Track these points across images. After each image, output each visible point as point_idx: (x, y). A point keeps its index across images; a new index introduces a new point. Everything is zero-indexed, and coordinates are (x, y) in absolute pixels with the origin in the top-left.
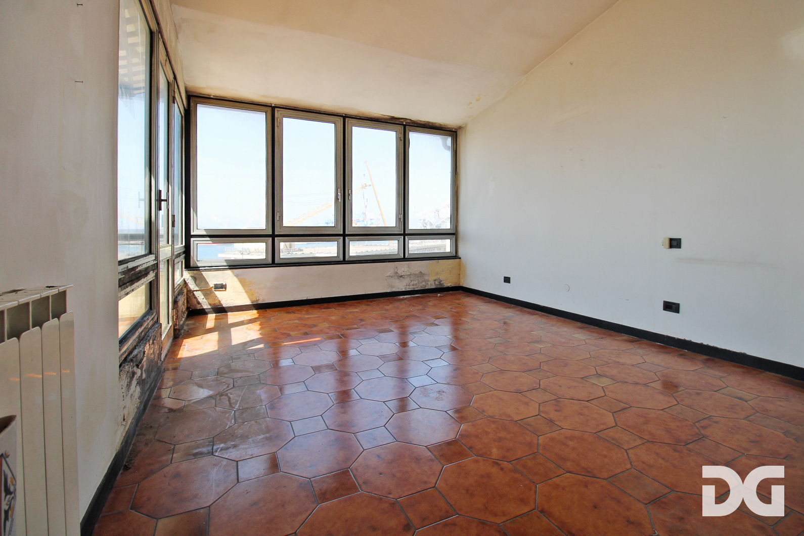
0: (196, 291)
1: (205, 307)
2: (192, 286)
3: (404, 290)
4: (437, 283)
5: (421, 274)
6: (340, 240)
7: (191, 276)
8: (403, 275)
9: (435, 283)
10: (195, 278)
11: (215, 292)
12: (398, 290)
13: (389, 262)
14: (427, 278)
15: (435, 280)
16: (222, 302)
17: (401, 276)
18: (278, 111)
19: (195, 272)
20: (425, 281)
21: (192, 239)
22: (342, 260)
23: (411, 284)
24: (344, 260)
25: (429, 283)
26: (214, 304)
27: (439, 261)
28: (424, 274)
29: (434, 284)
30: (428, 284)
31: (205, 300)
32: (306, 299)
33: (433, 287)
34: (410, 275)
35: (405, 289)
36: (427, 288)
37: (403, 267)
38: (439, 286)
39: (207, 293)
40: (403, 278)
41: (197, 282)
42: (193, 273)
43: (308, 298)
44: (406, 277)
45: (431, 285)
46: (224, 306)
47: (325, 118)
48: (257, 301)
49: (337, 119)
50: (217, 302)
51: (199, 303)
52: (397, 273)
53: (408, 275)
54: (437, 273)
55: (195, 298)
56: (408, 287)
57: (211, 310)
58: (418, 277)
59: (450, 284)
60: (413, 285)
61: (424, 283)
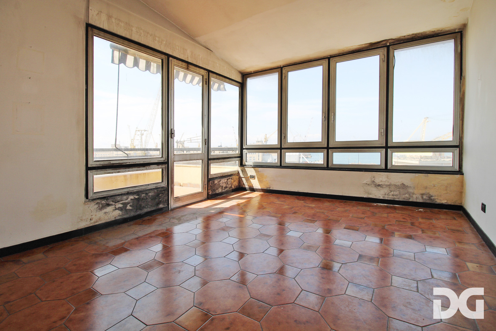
0: (243, 177)
1: (246, 187)
2: (241, 175)
3: (381, 198)
4: (425, 197)
5: (403, 186)
6: (325, 151)
7: (241, 170)
8: (381, 185)
9: (422, 197)
10: (242, 171)
11: (251, 180)
12: (375, 197)
13: (365, 171)
14: (411, 190)
15: (422, 194)
16: (253, 185)
17: (379, 185)
18: (284, 69)
19: (242, 167)
20: (409, 194)
21: (244, 150)
22: (326, 166)
23: (390, 194)
24: (328, 167)
25: (414, 196)
26: (250, 186)
27: (429, 175)
28: (407, 186)
29: (420, 198)
30: (412, 197)
31: (246, 183)
32: (297, 191)
33: (420, 200)
34: (389, 185)
35: (383, 197)
36: (411, 200)
37: (381, 178)
38: (428, 201)
39: (247, 180)
40: (381, 187)
41: (243, 173)
42: (242, 169)
43: (299, 191)
44: (384, 186)
45: (416, 198)
46: (254, 188)
47: (315, 63)
48: (270, 188)
49: (323, 62)
50: (251, 185)
51: (244, 184)
52: (374, 181)
53: (387, 186)
54: (426, 188)
55: (243, 181)
56: (386, 196)
57: (249, 189)
58: (399, 188)
59: (446, 201)
60: (393, 195)
61: (407, 195)
